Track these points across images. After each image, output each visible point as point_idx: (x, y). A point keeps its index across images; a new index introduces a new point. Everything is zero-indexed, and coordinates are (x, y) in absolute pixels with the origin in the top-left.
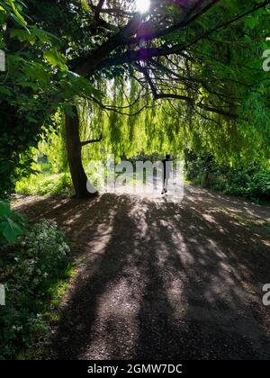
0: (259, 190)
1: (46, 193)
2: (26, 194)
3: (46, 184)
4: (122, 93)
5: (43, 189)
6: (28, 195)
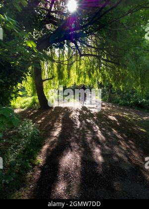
0: (137, 102)
1: (25, 107)
3: (25, 103)
4: (63, 53)
5: (23, 105)
6: (15, 109)
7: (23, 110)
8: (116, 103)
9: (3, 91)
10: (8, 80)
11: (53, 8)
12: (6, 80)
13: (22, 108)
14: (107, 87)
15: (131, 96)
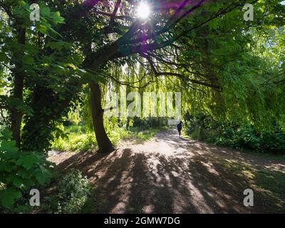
0: (242, 141)
1: (76, 149)
2: (60, 150)
3: (77, 142)
4: (133, 71)
5: (74, 146)
6: (63, 151)
7: (74, 153)
8: (211, 142)
9: (40, 127)
10: (48, 111)
11: (118, 12)
12: (45, 111)
13: (73, 150)
14: (197, 118)
15: (233, 132)
